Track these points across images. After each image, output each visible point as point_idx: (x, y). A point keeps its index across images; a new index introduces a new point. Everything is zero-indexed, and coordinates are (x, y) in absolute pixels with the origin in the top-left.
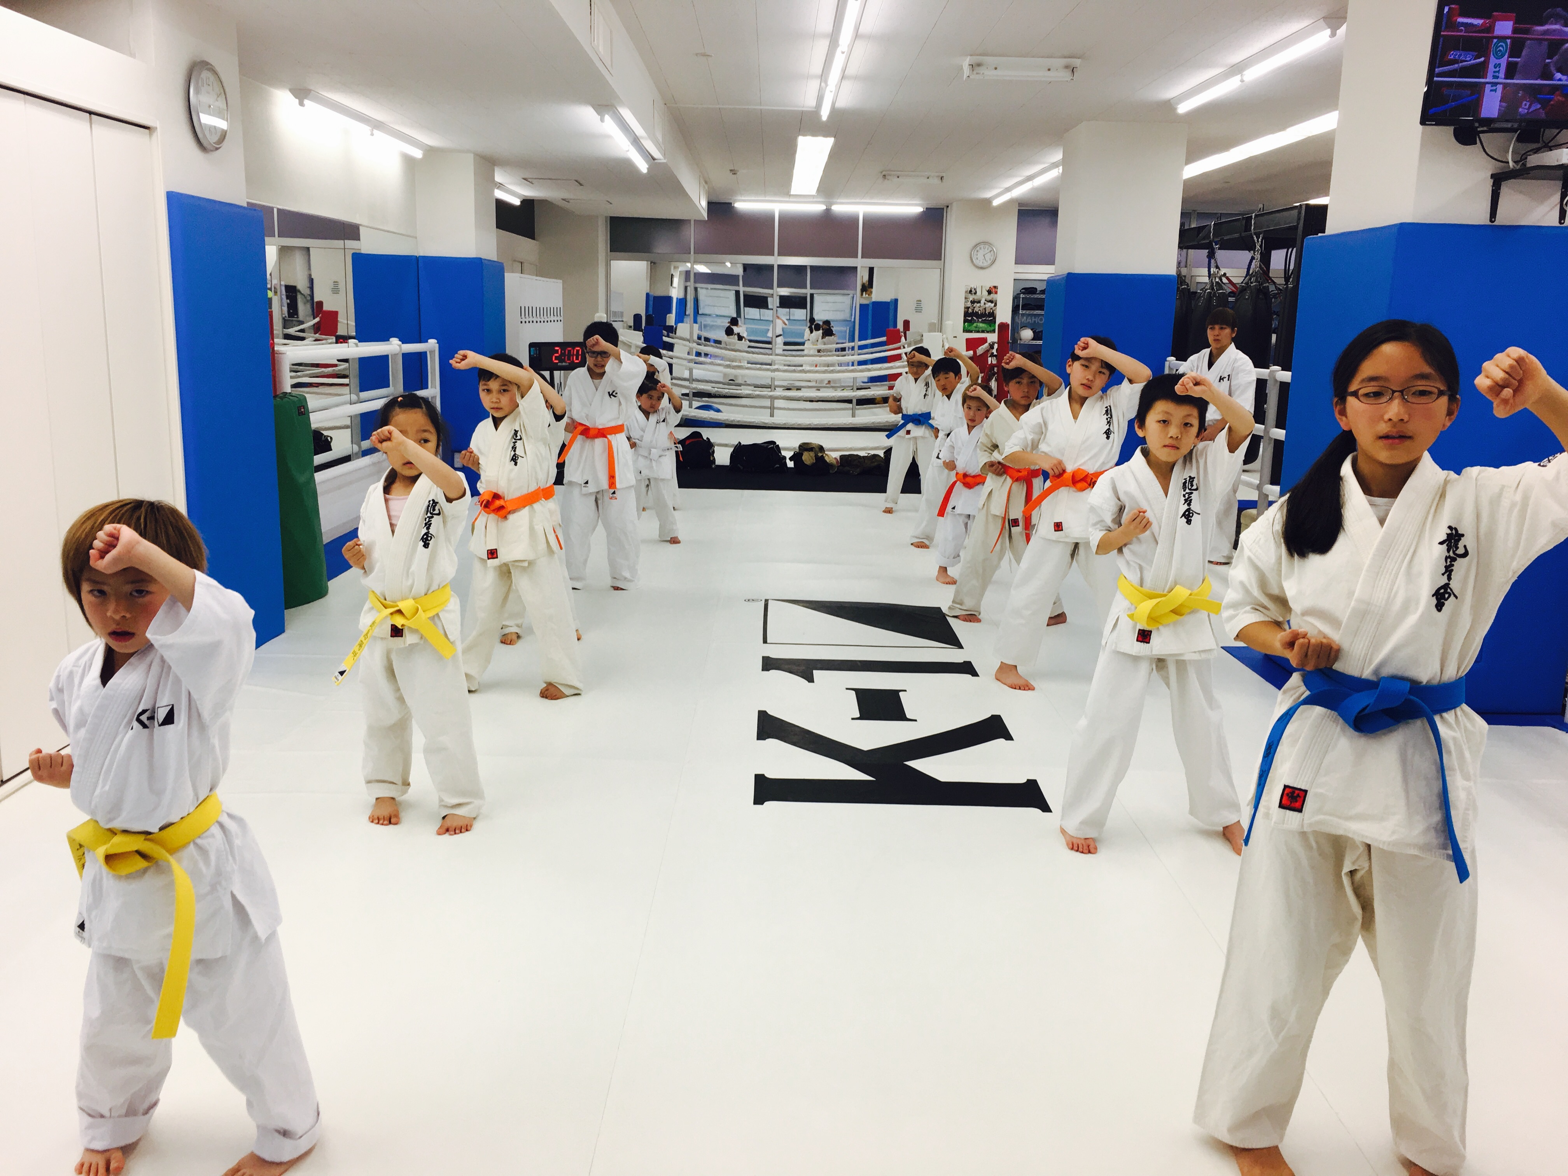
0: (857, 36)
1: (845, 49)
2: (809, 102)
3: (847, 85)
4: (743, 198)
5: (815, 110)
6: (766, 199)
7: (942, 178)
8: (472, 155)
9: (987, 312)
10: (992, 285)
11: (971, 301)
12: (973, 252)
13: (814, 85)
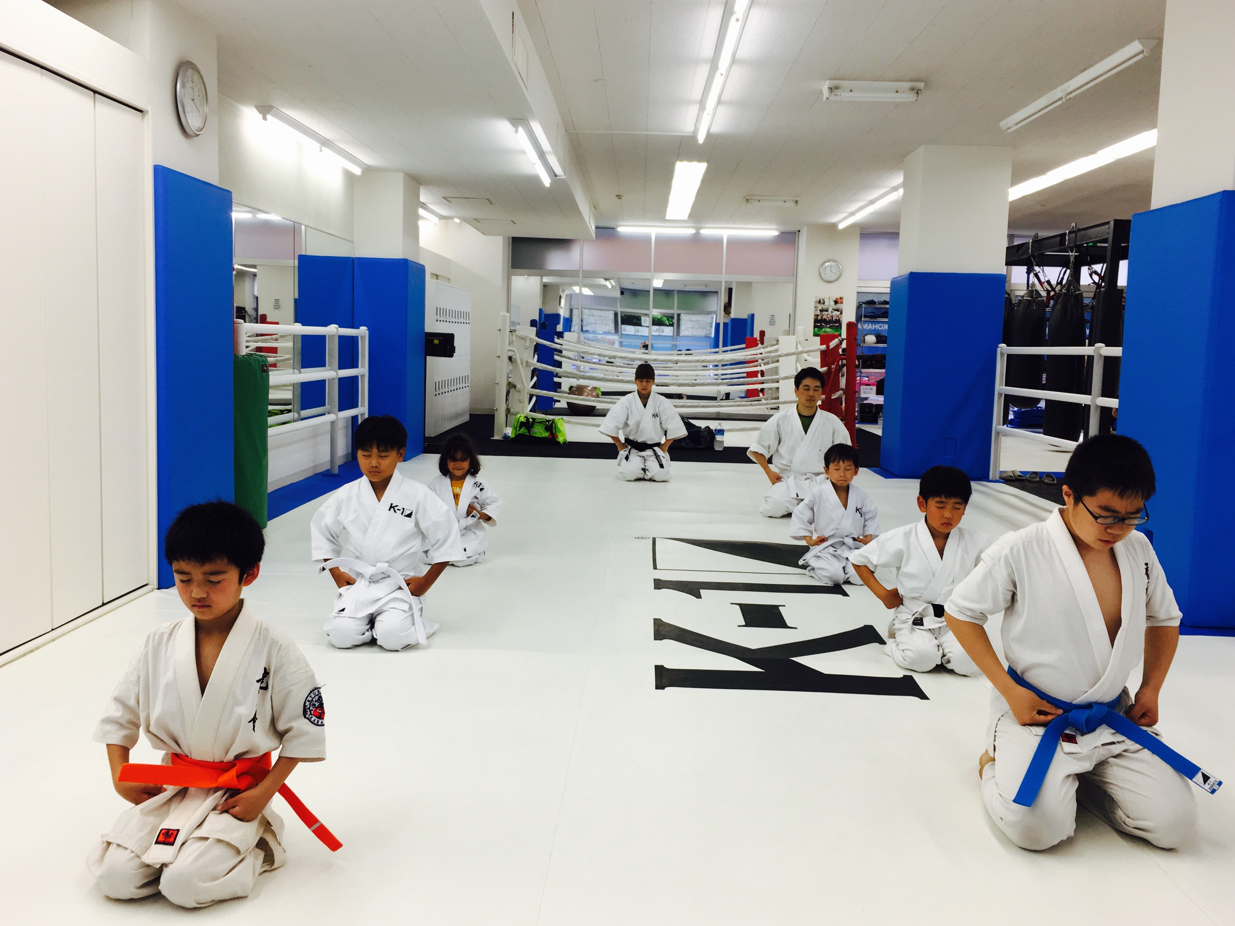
0: (734, 61)
1: (724, 72)
2: (687, 128)
3: (722, 109)
4: (625, 224)
5: (693, 135)
6: (645, 224)
7: (796, 202)
8: (403, 173)
9: (834, 319)
10: (838, 296)
11: (820, 310)
12: (821, 269)
13: (693, 110)
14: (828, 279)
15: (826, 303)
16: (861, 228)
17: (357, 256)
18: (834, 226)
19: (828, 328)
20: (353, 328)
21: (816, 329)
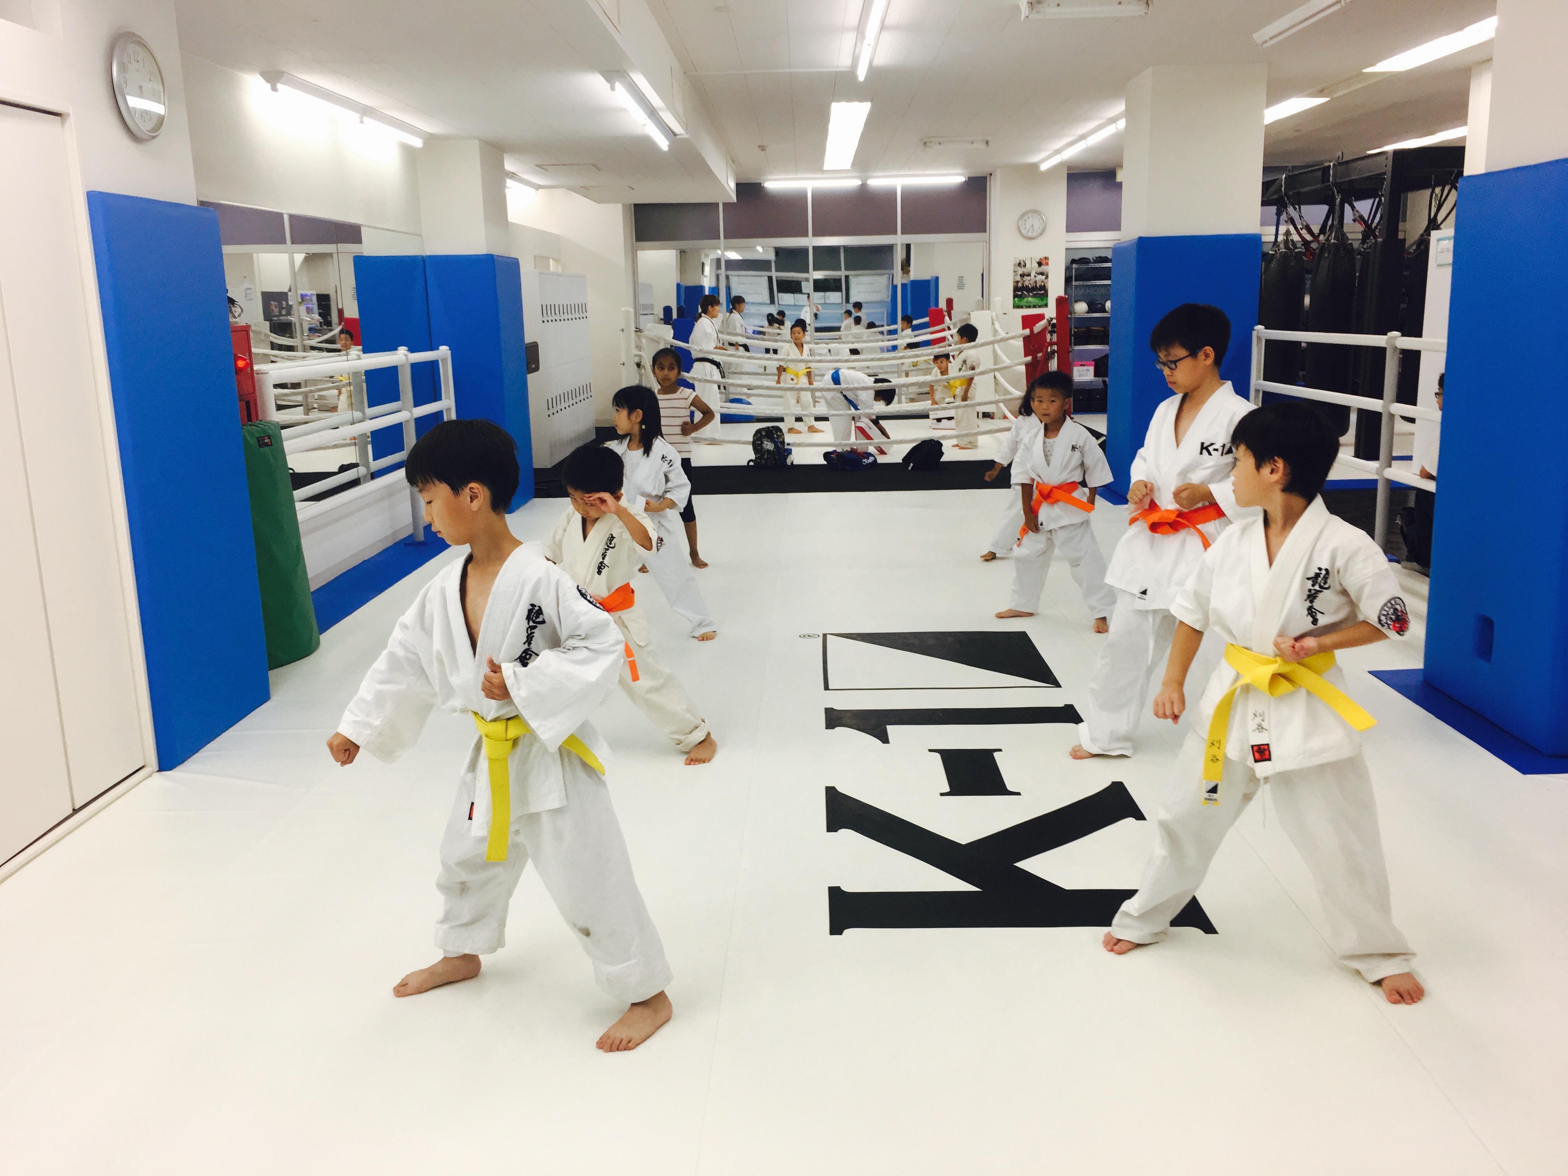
2: (843, 61)
3: (887, 37)
4: (773, 177)
5: (850, 70)
6: (798, 176)
7: (987, 143)
8: (477, 141)
9: (1038, 286)
10: (1042, 256)
11: (1021, 275)
12: (1020, 222)
13: (849, 39)
14: (1030, 234)
15: (1027, 266)
16: (1069, 168)
17: (428, 254)
18: (1035, 166)
19: (1032, 297)
20: (432, 349)
21: (1016, 299)
